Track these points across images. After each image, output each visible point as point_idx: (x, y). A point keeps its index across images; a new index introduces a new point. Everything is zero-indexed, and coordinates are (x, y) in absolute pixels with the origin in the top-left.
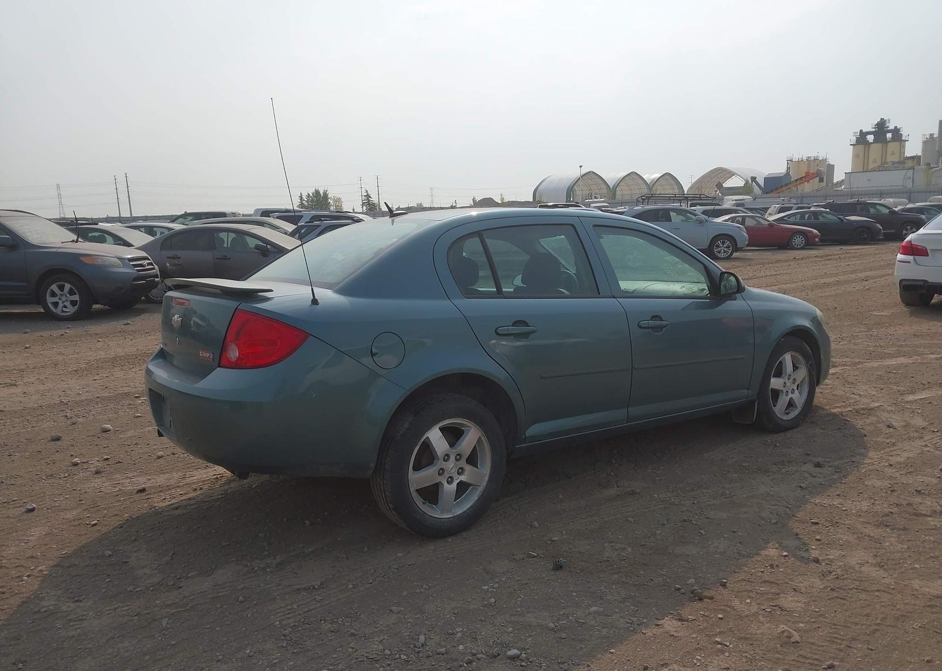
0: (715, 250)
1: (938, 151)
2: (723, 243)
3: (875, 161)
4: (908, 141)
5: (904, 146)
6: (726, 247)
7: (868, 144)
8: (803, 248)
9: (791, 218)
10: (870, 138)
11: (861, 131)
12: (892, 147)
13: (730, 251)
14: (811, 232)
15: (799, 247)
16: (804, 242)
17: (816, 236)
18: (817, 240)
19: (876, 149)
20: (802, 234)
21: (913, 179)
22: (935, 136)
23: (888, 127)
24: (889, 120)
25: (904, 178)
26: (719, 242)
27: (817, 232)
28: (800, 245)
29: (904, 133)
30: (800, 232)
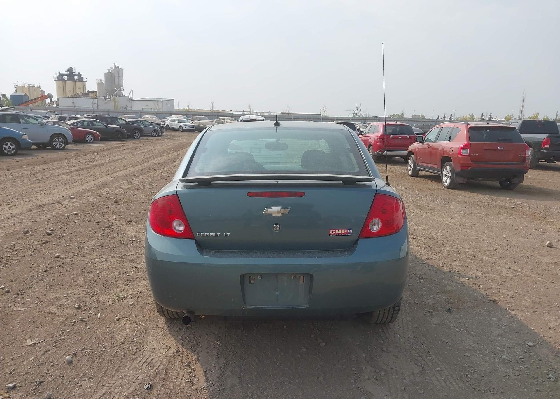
0: (54, 144)
1: (106, 90)
2: (59, 139)
3: (70, 92)
4: (86, 82)
5: (85, 85)
6: (61, 142)
7: (63, 80)
8: (92, 143)
9: (78, 124)
10: (65, 77)
11: (59, 72)
12: (79, 84)
13: (64, 144)
14: (96, 133)
15: (90, 142)
16: (92, 139)
17: (99, 136)
18: (99, 138)
19: (69, 84)
20: (91, 134)
21: (97, 104)
22: (103, 81)
23: (74, 72)
24: (75, 68)
25: (93, 103)
26: (56, 138)
27: (99, 133)
28: (91, 141)
29: (84, 77)
30: (90, 133)
